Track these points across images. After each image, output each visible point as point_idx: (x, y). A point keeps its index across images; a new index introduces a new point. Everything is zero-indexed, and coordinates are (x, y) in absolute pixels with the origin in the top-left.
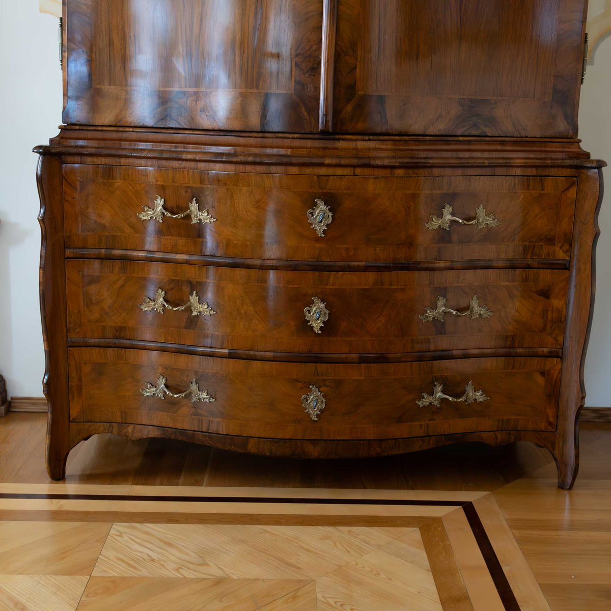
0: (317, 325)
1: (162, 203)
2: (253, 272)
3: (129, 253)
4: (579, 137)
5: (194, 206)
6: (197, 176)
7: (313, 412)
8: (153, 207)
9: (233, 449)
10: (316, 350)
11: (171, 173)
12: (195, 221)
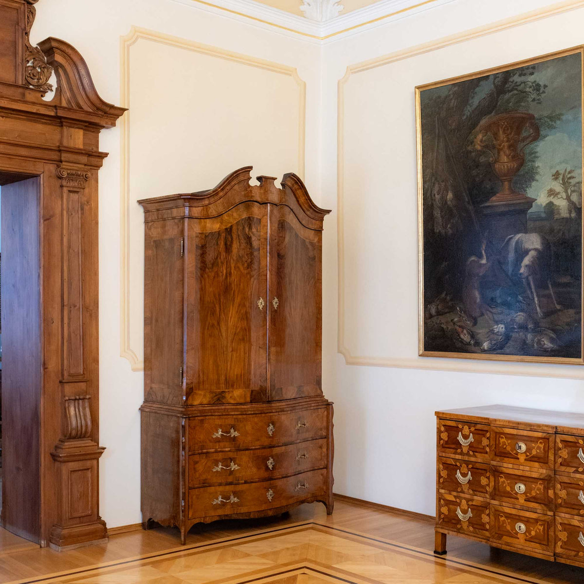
0: (270, 467)
1: (221, 430)
2: (252, 451)
3: (209, 450)
4: (323, 395)
5: (232, 430)
6: (233, 420)
7: (270, 498)
8: (217, 433)
9: (246, 518)
10: (270, 476)
11: (223, 420)
12: (232, 436)
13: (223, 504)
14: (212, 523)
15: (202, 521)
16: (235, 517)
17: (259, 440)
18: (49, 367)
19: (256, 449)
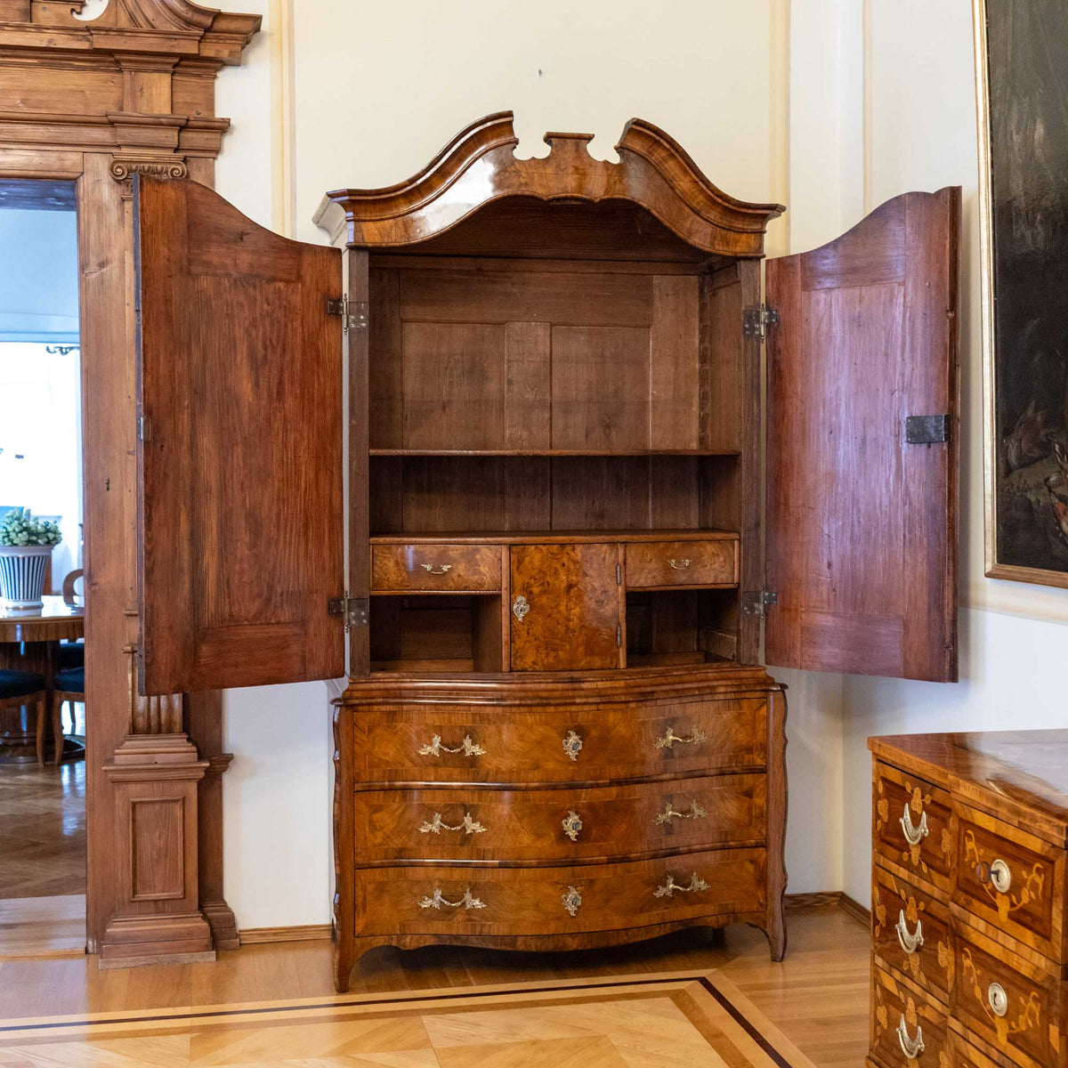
1: (439, 739)
2: (519, 794)
3: (410, 783)
5: (468, 742)
6: (470, 717)
7: (572, 909)
8: (431, 744)
9: (504, 948)
10: (572, 855)
11: (446, 716)
12: (468, 754)
13: (446, 913)
14: (418, 950)
15: (394, 944)
16: (475, 943)
17: (538, 767)
18: (102, 581)
19: (527, 789)
